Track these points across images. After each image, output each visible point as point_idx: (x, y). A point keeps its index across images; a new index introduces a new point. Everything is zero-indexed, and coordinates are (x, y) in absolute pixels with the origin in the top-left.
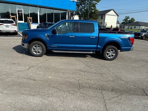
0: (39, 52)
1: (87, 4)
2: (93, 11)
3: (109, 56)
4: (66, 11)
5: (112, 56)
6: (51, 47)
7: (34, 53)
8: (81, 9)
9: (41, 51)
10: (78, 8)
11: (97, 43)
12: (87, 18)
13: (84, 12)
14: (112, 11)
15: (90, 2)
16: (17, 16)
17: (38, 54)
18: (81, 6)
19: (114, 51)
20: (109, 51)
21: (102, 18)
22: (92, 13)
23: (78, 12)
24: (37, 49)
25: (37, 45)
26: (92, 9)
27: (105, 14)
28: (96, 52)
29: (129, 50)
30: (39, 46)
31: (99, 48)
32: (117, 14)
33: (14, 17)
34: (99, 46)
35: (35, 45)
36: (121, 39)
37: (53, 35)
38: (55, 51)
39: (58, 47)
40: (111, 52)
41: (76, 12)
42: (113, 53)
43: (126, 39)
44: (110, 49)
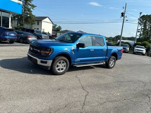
0: (62, 69)
2: (29, 15)
3: (111, 65)
4: (9, 13)
9: (64, 68)
11: (106, 55)
12: (23, 22)
14: (48, 18)
17: (61, 71)
20: (111, 61)
21: (38, 24)
22: (28, 18)
24: (61, 66)
25: (62, 61)
26: (27, 13)
27: (41, 21)
31: (107, 58)
32: (51, 22)
35: (60, 61)
38: (78, 66)
39: (81, 61)
44: (112, 59)
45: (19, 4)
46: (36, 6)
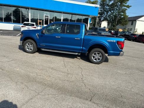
0: (31, 50)
1: (117, 10)
2: (122, 17)
3: (96, 59)
4: (88, 16)
5: (99, 59)
6: (41, 46)
7: (27, 49)
8: (109, 15)
9: (32, 49)
10: (107, 14)
11: (82, 45)
12: (115, 24)
13: (112, 18)
15: (120, 8)
16: (44, 21)
17: (30, 51)
18: (110, 12)
19: (100, 54)
20: (95, 54)
21: (132, 24)
22: (121, 19)
23: (106, 18)
24: (29, 46)
25: (30, 43)
26: (122, 15)
27: (136, 20)
28: (81, 53)
29: (118, 55)
30: (31, 44)
31: (84, 50)
33: (41, 21)
34: (84, 48)
35: (28, 43)
36: (108, 42)
37: (42, 34)
38: (43, 50)
39: (46, 46)
40: (98, 55)
41: (104, 18)
42: (100, 56)
43: (113, 42)
44: (96, 52)
45: (96, 7)
46: (131, 6)
